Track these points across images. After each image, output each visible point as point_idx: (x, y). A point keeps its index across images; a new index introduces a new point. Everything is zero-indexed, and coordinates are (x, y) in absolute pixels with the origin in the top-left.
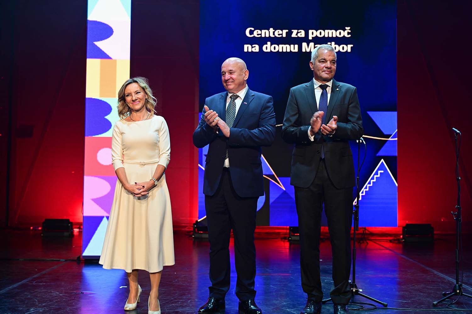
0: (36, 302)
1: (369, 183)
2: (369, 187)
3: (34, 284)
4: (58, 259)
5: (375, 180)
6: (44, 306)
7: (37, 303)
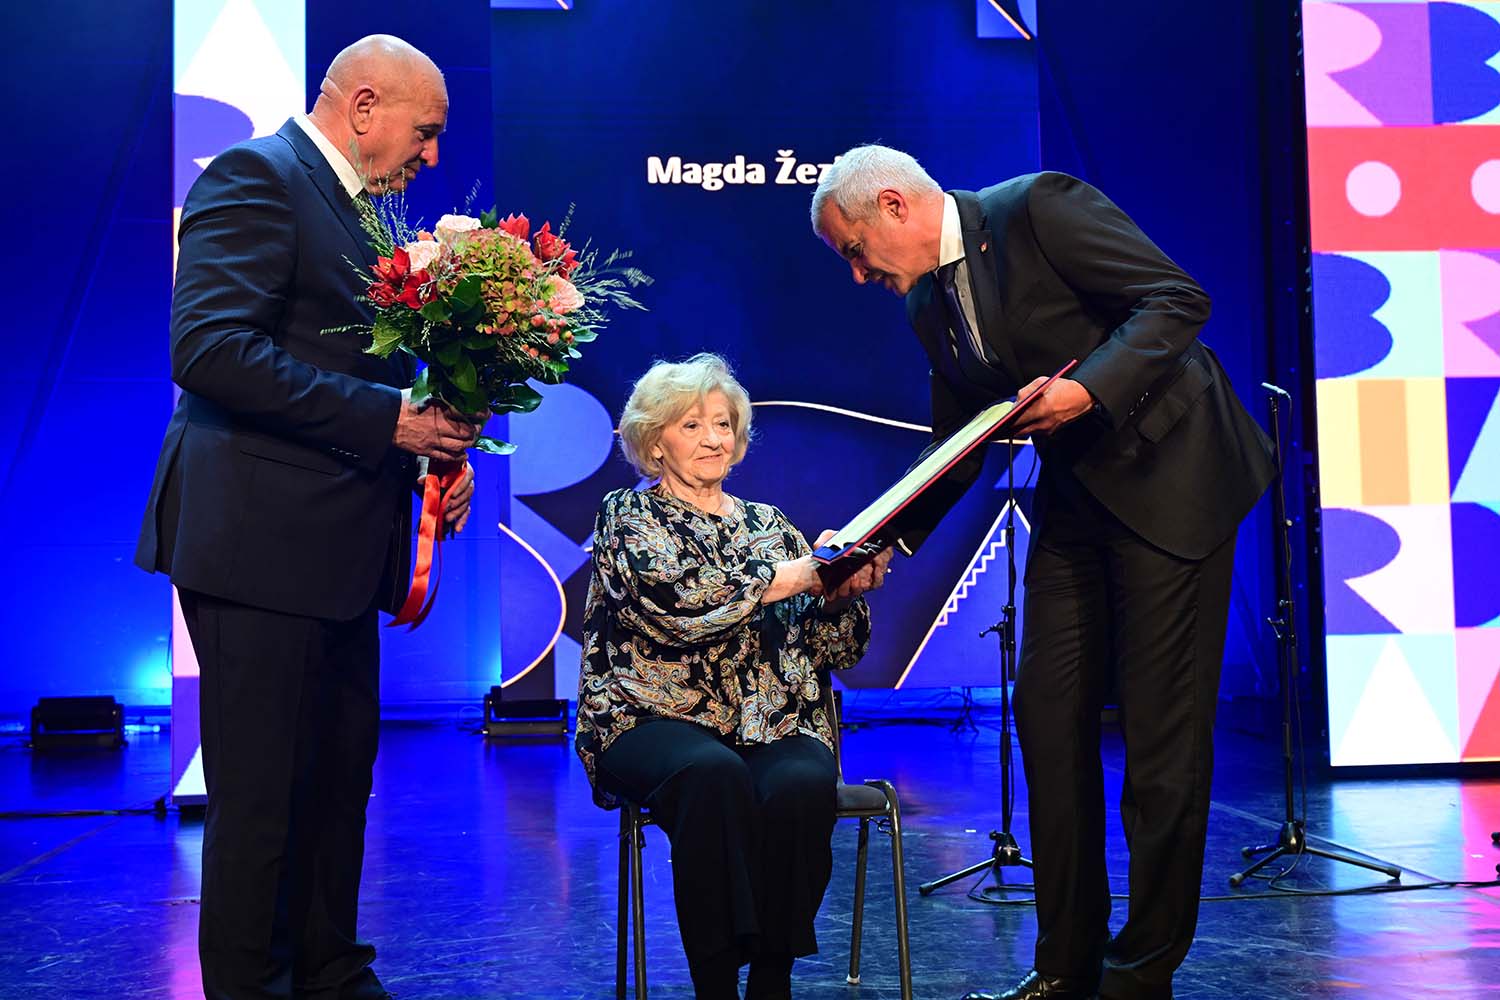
0: (55, 936)
1: (978, 565)
2: (978, 575)
3: (35, 884)
4: (97, 811)
5: (992, 556)
6: (84, 947)
7: (59, 939)
